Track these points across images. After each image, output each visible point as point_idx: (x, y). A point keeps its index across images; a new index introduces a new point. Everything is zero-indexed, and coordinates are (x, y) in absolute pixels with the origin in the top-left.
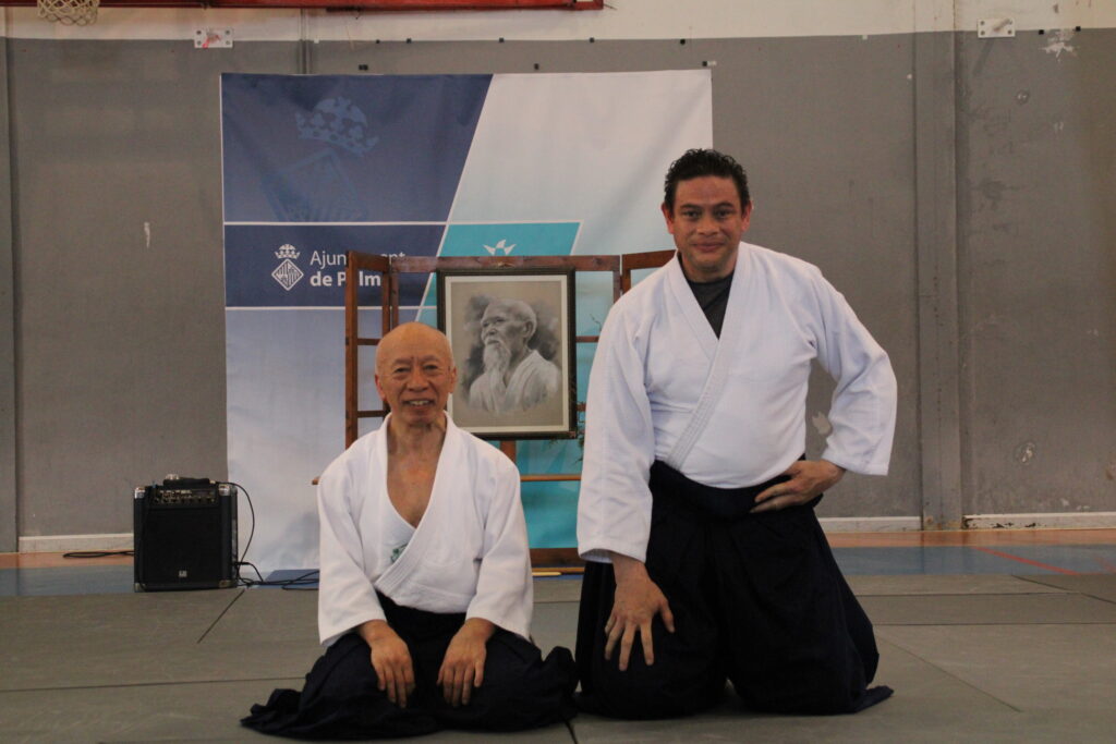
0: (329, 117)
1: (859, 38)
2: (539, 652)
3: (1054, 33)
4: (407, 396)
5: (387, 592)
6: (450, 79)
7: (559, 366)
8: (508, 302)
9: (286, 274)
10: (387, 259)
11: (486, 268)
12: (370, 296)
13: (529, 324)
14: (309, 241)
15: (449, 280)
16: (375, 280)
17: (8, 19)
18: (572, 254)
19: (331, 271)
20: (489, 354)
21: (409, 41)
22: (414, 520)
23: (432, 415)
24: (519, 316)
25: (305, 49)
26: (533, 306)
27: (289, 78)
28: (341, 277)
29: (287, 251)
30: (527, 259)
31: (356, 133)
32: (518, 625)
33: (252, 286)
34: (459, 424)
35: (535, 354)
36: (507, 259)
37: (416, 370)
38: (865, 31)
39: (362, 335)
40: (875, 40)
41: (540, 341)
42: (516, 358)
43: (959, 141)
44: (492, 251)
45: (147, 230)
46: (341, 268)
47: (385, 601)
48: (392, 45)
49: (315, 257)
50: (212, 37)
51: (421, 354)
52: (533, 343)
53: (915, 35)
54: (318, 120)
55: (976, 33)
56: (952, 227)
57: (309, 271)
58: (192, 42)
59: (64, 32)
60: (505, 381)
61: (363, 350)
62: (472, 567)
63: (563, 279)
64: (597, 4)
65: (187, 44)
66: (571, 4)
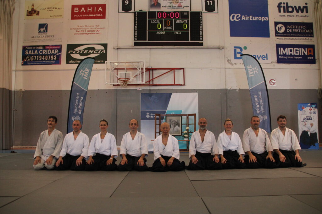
0: (153, 98)
1: (214, 89)
2: (180, 162)
3: (237, 89)
4: (164, 132)
5: (162, 154)
6: (167, 93)
7: (180, 127)
8: (174, 120)
9: (148, 116)
10: (160, 115)
11: (171, 116)
12: (158, 119)
13: (176, 122)
14: (150, 112)
15: (167, 117)
16: (158, 117)
17: (117, 87)
18: (182, 114)
19: (153, 116)
20: (172, 126)
21: (162, 89)
22: (166, 145)
23: (167, 134)
24: (175, 121)
25: (150, 90)
26: (177, 120)
27: (148, 93)
28: (154, 116)
29: (148, 113)
30: (176, 115)
31: (156, 100)
32: (178, 158)
33: (144, 118)
34: (170, 134)
35: (177, 126)
36: (174, 115)
37: (165, 128)
38: (215, 88)
39: (157, 123)
40: (216, 89)
41: (178, 124)
42: (175, 126)
43: (226, 101)
44: (172, 114)
45: (131, 111)
46: (154, 115)
47: (162, 155)
48: (160, 89)
49: (151, 114)
50: (139, 89)
51: (166, 126)
52: (177, 125)
53: (221, 89)
54: (152, 98)
56: (226, 111)
57: (150, 116)
58: (137, 89)
59: (123, 89)
60: (174, 129)
61: (157, 125)
62: (173, 151)
63: (181, 117)
64: (184, 85)
65: (136, 90)
66: (181, 85)
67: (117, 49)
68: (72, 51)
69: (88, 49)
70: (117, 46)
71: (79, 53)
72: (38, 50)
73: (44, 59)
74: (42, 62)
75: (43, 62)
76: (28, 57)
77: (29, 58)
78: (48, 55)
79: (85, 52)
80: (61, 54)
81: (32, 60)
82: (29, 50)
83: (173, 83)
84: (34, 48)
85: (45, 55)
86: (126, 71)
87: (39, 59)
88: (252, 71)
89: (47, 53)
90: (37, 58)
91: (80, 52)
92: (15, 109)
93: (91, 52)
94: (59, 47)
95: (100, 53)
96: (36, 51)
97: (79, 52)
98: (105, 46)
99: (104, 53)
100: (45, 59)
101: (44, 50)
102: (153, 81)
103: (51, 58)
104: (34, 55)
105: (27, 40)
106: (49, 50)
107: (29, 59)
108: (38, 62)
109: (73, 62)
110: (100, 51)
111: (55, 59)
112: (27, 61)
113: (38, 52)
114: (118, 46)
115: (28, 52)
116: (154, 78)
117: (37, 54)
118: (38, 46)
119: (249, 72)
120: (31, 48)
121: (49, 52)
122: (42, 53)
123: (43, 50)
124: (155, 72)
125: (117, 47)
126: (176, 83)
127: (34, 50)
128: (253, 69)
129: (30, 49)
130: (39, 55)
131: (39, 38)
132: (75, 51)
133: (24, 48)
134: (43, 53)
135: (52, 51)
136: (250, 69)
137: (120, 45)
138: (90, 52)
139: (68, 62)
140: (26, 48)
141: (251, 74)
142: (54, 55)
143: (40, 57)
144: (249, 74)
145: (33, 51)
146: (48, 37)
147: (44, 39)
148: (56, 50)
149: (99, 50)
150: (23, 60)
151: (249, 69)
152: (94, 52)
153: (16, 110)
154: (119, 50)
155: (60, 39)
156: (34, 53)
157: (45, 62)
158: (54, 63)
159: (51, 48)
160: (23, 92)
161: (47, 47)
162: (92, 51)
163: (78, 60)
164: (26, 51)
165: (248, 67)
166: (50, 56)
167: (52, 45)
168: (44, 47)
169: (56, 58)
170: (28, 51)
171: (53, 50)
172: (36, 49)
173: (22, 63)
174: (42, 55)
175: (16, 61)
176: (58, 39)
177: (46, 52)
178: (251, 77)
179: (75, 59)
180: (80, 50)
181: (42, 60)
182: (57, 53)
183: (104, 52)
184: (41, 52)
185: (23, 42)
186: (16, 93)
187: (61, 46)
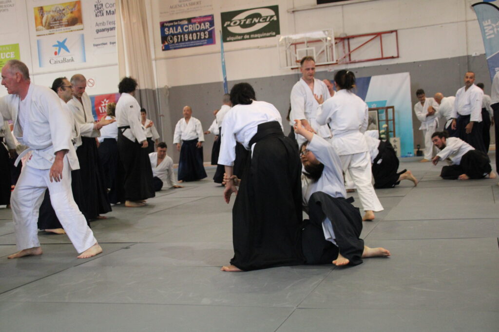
1: (448, 59)
7: (377, 125)
13: (371, 119)
18: (379, 107)
21: (364, 67)
26: (372, 116)
40: (451, 58)
41: (373, 122)
48: (361, 68)
50: (330, 70)
53: (459, 58)
55: (471, 56)
63: (376, 111)
64: (398, 57)
65: (326, 72)
66: (393, 58)
67: (293, 12)
68: (229, 23)
69: (252, 16)
70: (292, 7)
71: (239, 25)
72: (182, 26)
73: (191, 38)
74: (189, 43)
75: (191, 42)
76: (169, 38)
77: (171, 39)
78: (196, 32)
79: (247, 22)
80: (214, 29)
81: (176, 41)
82: (169, 27)
83: (380, 57)
84: (175, 23)
85: (192, 33)
86: (308, 47)
87: (184, 39)
88: (490, 30)
89: (194, 30)
90: (181, 38)
91: (240, 22)
92: (161, 114)
93: (257, 21)
94: (209, 19)
95: (269, 21)
96: (179, 28)
97: (238, 22)
98: (275, 8)
99: (275, 21)
100: (193, 39)
101: (190, 26)
102: (350, 55)
103: (200, 36)
104: (177, 35)
105: (165, 13)
106: (196, 25)
107: (171, 41)
108: (183, 43)
109: (232, 38)
110: (269, 18)
111: (207, 37)
112: (169, 44)
113: (182, 29)
114: (294, 8)
115: (169, 30)
116: (351, 50)
117: (181, 31)
118: (181, 20)
119: (486, 31)
120: (172, 24)
121: (198, 27)
122: (187, 30)
123: (188, 25)
124: (351, 41)
125: (293, 10)
126: (385, 56)
127: (177, 26)
128: (493, 27)
129: (171, 26)
130: (183, 33)
131: (181, 8)
132: (233, 22)
133: (163, 26)
134: (190, 30)
135: (200, 25)
136: (489, 25)
137: (298, 6)
138: (255, 22)
139: (224, 40)
140: (165, 24)
141: (490, 35)
142: (204, 31)
143: (186, 36)
144: (487, 34)
145: (175, 28)
146: (193, 4)
147: (188, 9)
148: (206, 23)
149: (267, 17)
150: (163, 42)
151: (486, 26)
152: (261, 20)
153: (163, 116)
154: (296, 13)
155: (211, 6)
156: (177, 30)
157: (193, 42)
158: (205, 43)
159: (199, 20)
160: (169, 89)
161: (193, 21)
162: (257, 19)
163: (240, 35)
164: (166, 29)
165: (485, 23)
166: (199, 33)
167: (200, 17)
168: (190, 20)
169: (207, 35)
170: (167, 29)
171: (202, 24)
172: (178, 25)
173: (162, 47)
174: (188, 33)
175: (154, 46)
176: (208, 6)
177: (193, 28)
178: (490, 39)
179: (234, 35)
180: (240, 20)
181: (189, 40)
182: (209, 27)
183: (275, 18)
184: (186, 28)
185: (160, 16)
186: (159, 90)
187: (212, 16)
